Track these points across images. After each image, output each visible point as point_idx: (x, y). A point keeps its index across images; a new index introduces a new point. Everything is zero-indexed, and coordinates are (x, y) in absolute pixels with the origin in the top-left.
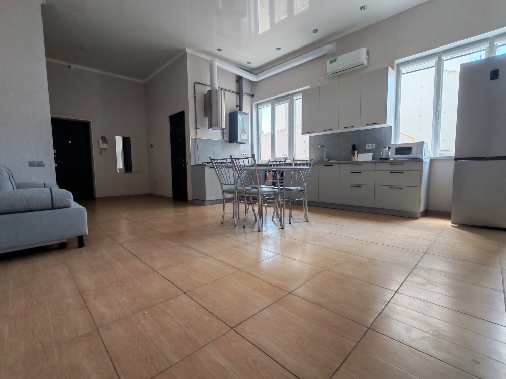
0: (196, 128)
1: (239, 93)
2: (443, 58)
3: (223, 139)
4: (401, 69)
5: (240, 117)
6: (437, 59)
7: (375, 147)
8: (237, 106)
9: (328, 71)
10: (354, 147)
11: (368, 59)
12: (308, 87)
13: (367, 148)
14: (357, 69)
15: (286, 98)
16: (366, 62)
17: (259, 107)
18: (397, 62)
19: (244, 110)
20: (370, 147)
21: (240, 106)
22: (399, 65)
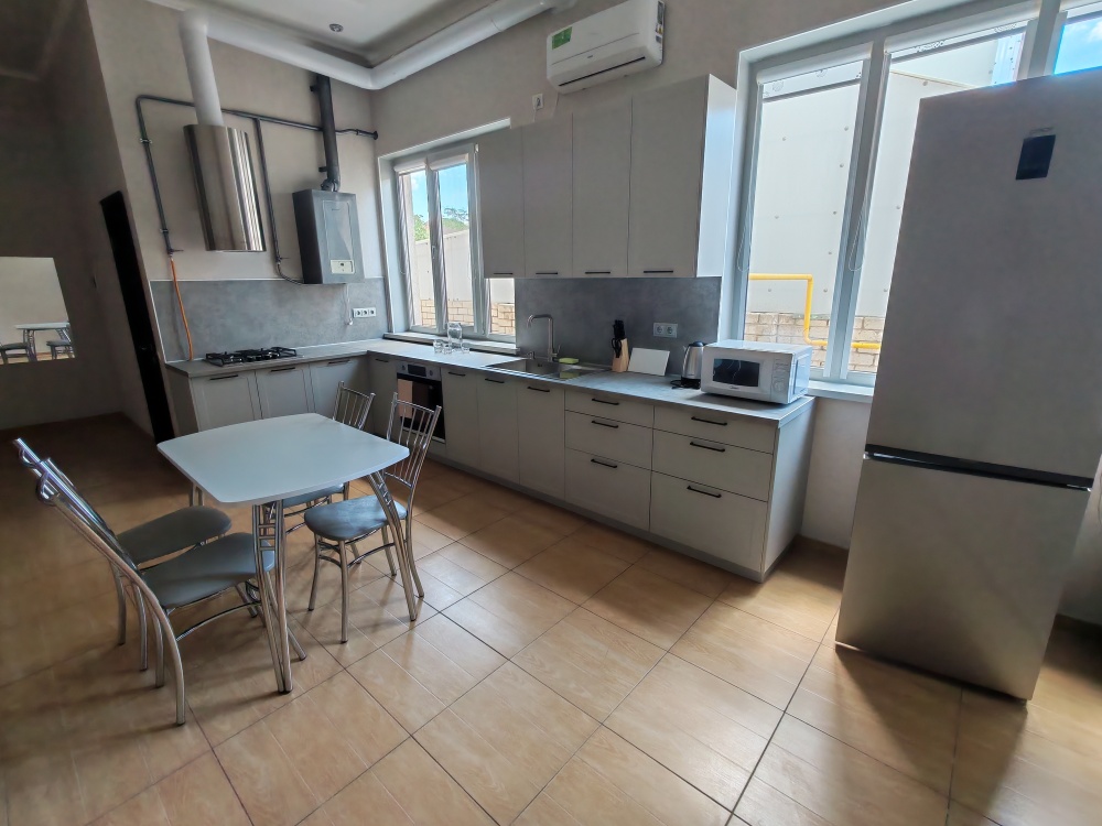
0: (169, 251)
1: (324, 128)
2: (887, 50)
3: (278, 272)
4: (760, 81)
5: (322, 207)
6: (868, 56)
7: (674, 333)
8: (321, 170)
9: (551, 72)
10: (619, 331)
11: (663, 40)
12: (505, 122)
13: (656, 333)
14: (628, 72)
15: (458, 148)
16: (654, 50)
17: (400, 170)
18: (746, 55)
19: (345, 185)
20: (663, 333)
21: (329, 171)
22: (756, 67)
